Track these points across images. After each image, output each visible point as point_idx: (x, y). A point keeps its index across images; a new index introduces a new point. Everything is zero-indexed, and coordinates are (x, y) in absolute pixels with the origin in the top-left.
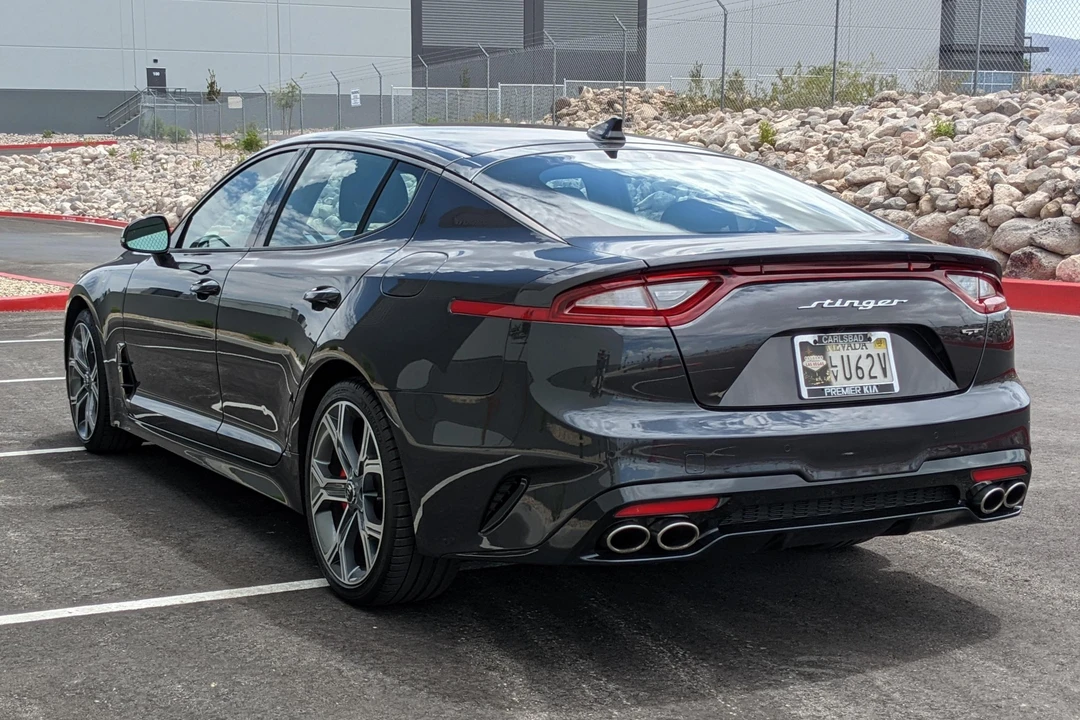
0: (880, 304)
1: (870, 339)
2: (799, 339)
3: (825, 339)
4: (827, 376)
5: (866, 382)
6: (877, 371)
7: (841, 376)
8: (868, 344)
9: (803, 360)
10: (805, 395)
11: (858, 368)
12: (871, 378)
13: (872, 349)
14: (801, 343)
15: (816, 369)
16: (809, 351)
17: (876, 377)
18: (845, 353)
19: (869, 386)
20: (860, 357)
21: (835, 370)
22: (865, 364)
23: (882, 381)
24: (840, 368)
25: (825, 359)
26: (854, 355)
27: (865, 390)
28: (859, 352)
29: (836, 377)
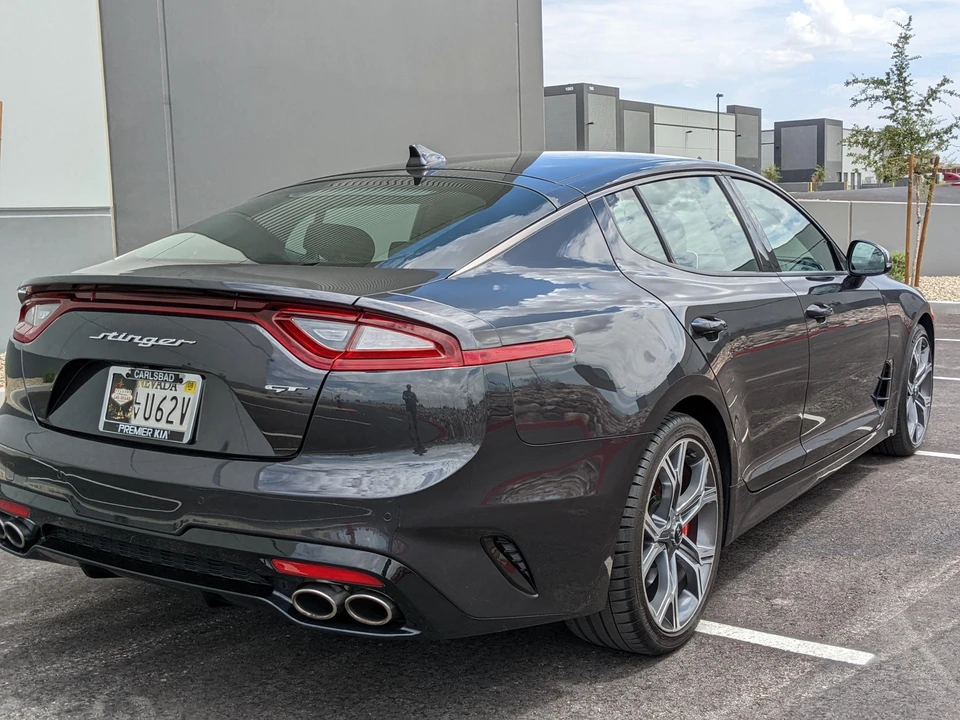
1: (181, 381)
2: (114, 370)
3: (137, 374)
4: (129, 412)
5: (163, 425)
6: (176, 417)
7: (140, 415)
8: (178, 386)
9: (112, 392)
10: (101, 427)
11: (159, 409)
12: (168, 422)
13: (181, 391)
14: (114, 374)
15: (121, 403)
16: (121, 384)
17: (171, 422)
18: (151, 391)
19: (160, 429)
20: (165, 398)
21: (136, 406)
22: (167, 406)
23: (175, 427)
24: (142, 407)
25: (132, 394)
26: (159, 394)
27: (156, 433)
28: (164, 393)
29: (136, 415)
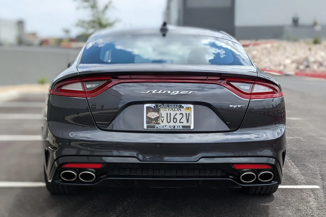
0: (182, 93)
1: (183, 107)
2: (146, 106)
3: (160, 106)
4: (158, 121)
5: (178, 124)
6: (184, 120)
7: (165, 121)
8: (182, 109)
9: (147, 114)
10: (145, 127)
11: (174, 118)
12: (180, 122)
13: (183, 111)
14: (147, 107)
15: (153, 118)
16: (151, 110)
17: (183, 122)
18: (169, 112)
19: (178, 125)
20: (176, 114)
21: (162, 118)
22: (178, 117)
23: (185, 124)
24: (165, 118)
25: (158, 114)
26: (173, 113)
27: (176, 127)
28: (177, 112)
29: (162, 122)
